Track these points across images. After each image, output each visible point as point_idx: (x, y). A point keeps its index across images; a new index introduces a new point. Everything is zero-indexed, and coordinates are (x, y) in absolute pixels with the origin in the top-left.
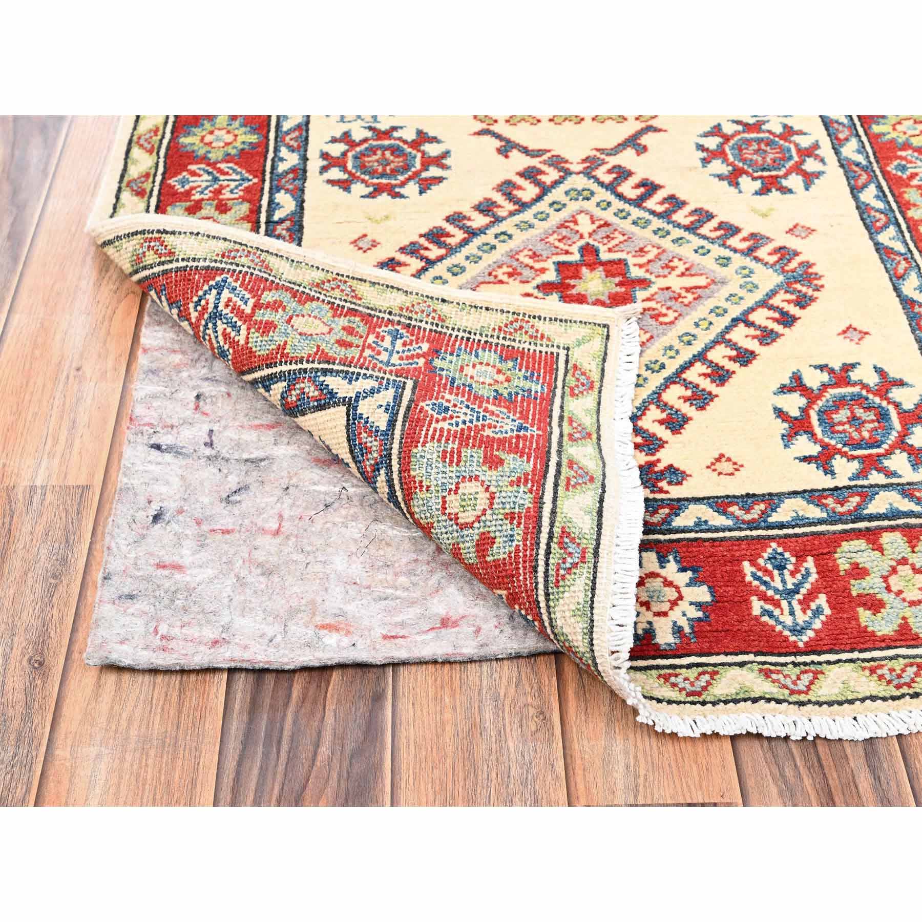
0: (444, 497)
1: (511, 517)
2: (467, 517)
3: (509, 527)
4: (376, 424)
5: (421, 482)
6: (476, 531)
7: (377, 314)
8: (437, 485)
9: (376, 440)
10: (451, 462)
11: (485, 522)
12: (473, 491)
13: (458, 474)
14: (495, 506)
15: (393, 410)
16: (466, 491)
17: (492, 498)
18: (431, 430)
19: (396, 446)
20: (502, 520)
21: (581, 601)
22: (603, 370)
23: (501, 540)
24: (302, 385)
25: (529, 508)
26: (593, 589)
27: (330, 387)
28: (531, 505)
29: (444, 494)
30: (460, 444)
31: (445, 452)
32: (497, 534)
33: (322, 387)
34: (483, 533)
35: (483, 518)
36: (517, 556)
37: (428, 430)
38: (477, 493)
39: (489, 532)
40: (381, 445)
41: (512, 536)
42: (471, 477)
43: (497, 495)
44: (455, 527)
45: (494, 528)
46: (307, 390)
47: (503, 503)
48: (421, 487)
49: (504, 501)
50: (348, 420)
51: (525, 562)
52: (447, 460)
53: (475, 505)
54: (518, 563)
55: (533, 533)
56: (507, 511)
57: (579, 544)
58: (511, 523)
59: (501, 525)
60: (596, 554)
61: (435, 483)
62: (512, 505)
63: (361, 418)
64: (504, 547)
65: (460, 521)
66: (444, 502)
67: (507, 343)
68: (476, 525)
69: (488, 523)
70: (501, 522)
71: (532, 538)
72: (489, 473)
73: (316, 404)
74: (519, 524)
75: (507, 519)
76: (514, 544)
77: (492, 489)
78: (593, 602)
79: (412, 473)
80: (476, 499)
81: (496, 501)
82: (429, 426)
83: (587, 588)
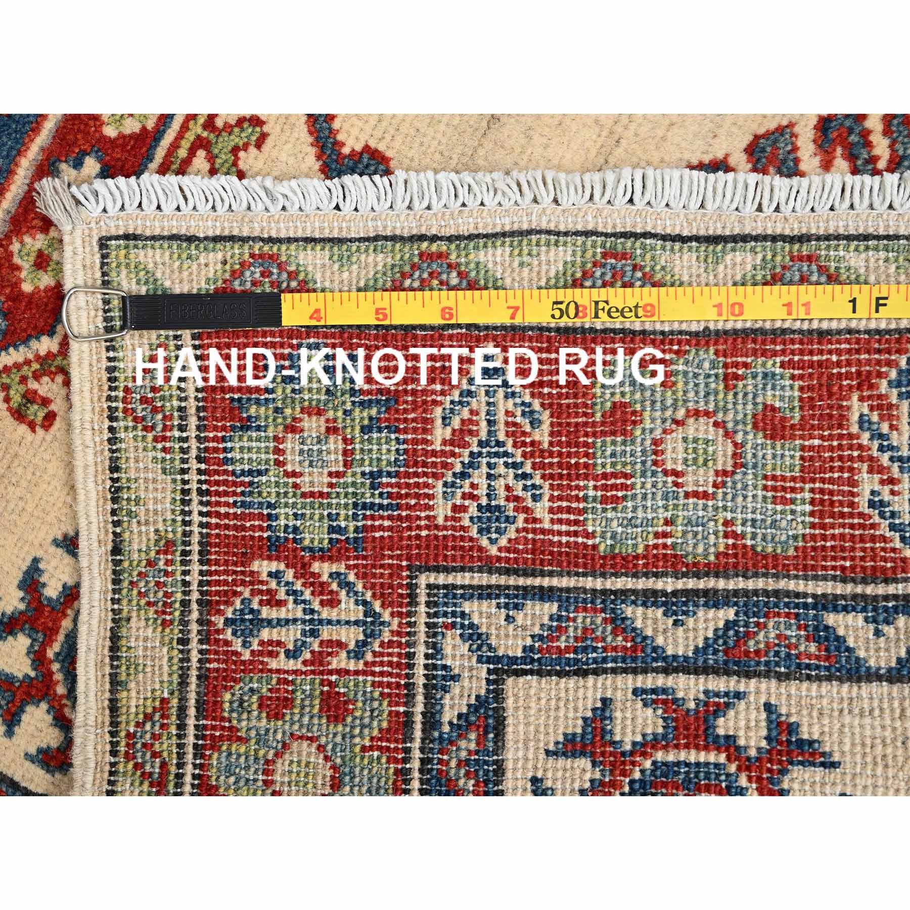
0: (687, 495)
1: (729, 380)
2: (723, 453)
3: (750, 381)
4: (546, 620)
5: (657, 535)
6: (750, 437)
7: (194, 663)
8: (666, 508)
9: (574, 620)
10: (624, 487)
11: (736, 423)
12: (681, 446)
13: (649, 474)
14: (711, 407)
15: (516, 597)
16: (681, 456)
17: (697, 413)
18: (556, 527)
19: (589, 583)
20: (736, 394)
21: (883, 255)
22: (216, 239)
23: (769, 393)
24: (453, 764)
25: (716, 353)
26: (866, 237)
27: (464, 710)
28: (712, 350)
29: (682, 495)
30: (586, 477)
31: (604, 500)
32: (760, 400)
33: (463, 724)
34: (755, 426)
35: (730, 425)
36: (801, 365)
37: (560, 533)
38: (685, 440)
39: (754, 416)
40: (585, 610)
41: (765, 375)
42: (655, 453)
43: (691, 405)
44: (738, 477)
45: (750, 407)
46: (463, 754)
47: (707, 394)
48: (665, 535)
49: (702, 394)
50: (531, 672)
51: (811, 353)
52: (620, 494)
53: (707, 442)
54: (811, 364)
55: (764, 342)
56: (721, 387)
57: (784, 268)
58: (743, 378)
59: (746, 394)
60: (802, 239)
61: (661, 510)
62: (712, 379)
63: (532, 648)
64: (783, 388)
65: (730, 468)
66: (696, 494)
67: (193, 422)
68: (739, 438)
69: (740, 417)
70: (740, 396)
71: (774, 342)
72: (648, 425)
73: (491, 736)
74: (746, 365)
75: (735, 386)
76: (778, 371)
77: (681, 414)
78: (888, 237)
79: (640, 550)
80: (695, 441)
81: (702, 407)
82: (551, 532)
83: (862, 248)
